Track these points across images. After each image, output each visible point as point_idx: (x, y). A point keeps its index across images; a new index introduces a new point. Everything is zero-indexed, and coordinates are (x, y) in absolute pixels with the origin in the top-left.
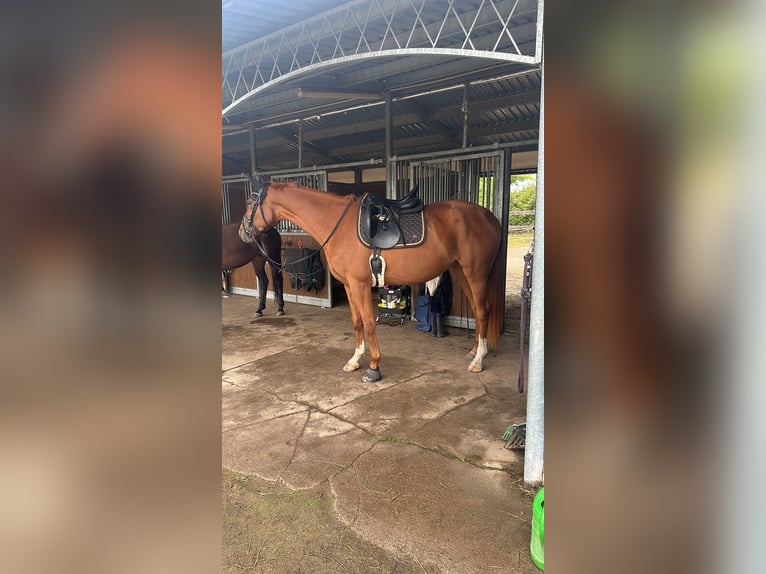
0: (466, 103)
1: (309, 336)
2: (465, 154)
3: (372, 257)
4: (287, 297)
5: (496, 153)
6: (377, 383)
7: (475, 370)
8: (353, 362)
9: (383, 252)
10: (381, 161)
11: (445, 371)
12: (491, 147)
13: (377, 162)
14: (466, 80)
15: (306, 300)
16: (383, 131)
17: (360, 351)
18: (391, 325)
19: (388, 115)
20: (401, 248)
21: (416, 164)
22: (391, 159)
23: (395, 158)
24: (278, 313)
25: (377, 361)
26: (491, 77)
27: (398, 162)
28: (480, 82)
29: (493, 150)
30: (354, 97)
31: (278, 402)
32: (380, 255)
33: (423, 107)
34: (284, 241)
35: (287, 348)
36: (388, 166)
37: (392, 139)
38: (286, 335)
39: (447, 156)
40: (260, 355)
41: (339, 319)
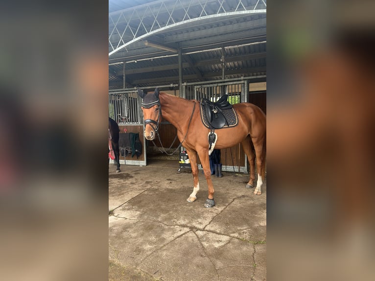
0: (223, 57)
1: (147, 183)
2: (224, 82)
3: (210, 133)
4: (122, 162)
5: (242, 82)
6: (215, 207)
7: (259, 194)
8: (193, 196)
9: (216, 130)
10: (177, 85)
11: (243, 196)
12: (239, 79)
13: (174, 86)
14: (223, 46)
15: (130, 162)
16: (177, 70)
17: (196, 189)
18: (189, 173)
19: (180, 62)
20: (226, 128)
21: (198, 87)
22: (183, 84)
23: (185, 84)
24: (117, 171)
25: (212, 194)
26: (235, 45)
27: (186, 86)
28: (230, 47)
29: (240, 80)
30: (168, 50)
31: (167, 227)
32: (214, 132)
33: (193, 59)
34: (121, 129)
35: (141, 192)
36: (180, 88)
37: (182, 75)
38: (132, 183)
39: (215, 83)
40: (127, 198)
41: (155, 172)
